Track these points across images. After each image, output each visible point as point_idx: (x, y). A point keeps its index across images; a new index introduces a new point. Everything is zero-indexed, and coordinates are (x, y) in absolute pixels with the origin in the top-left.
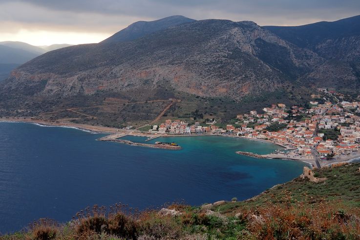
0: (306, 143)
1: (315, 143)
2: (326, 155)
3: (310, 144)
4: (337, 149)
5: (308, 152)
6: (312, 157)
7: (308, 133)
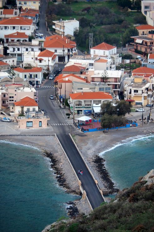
0: (10, 61)
1: (48, 62)
2: (97, 109)
3: (29, 68)
4: (139, 80)
5: (25, 102)
6: (44, 120)
7: (13, 22)
